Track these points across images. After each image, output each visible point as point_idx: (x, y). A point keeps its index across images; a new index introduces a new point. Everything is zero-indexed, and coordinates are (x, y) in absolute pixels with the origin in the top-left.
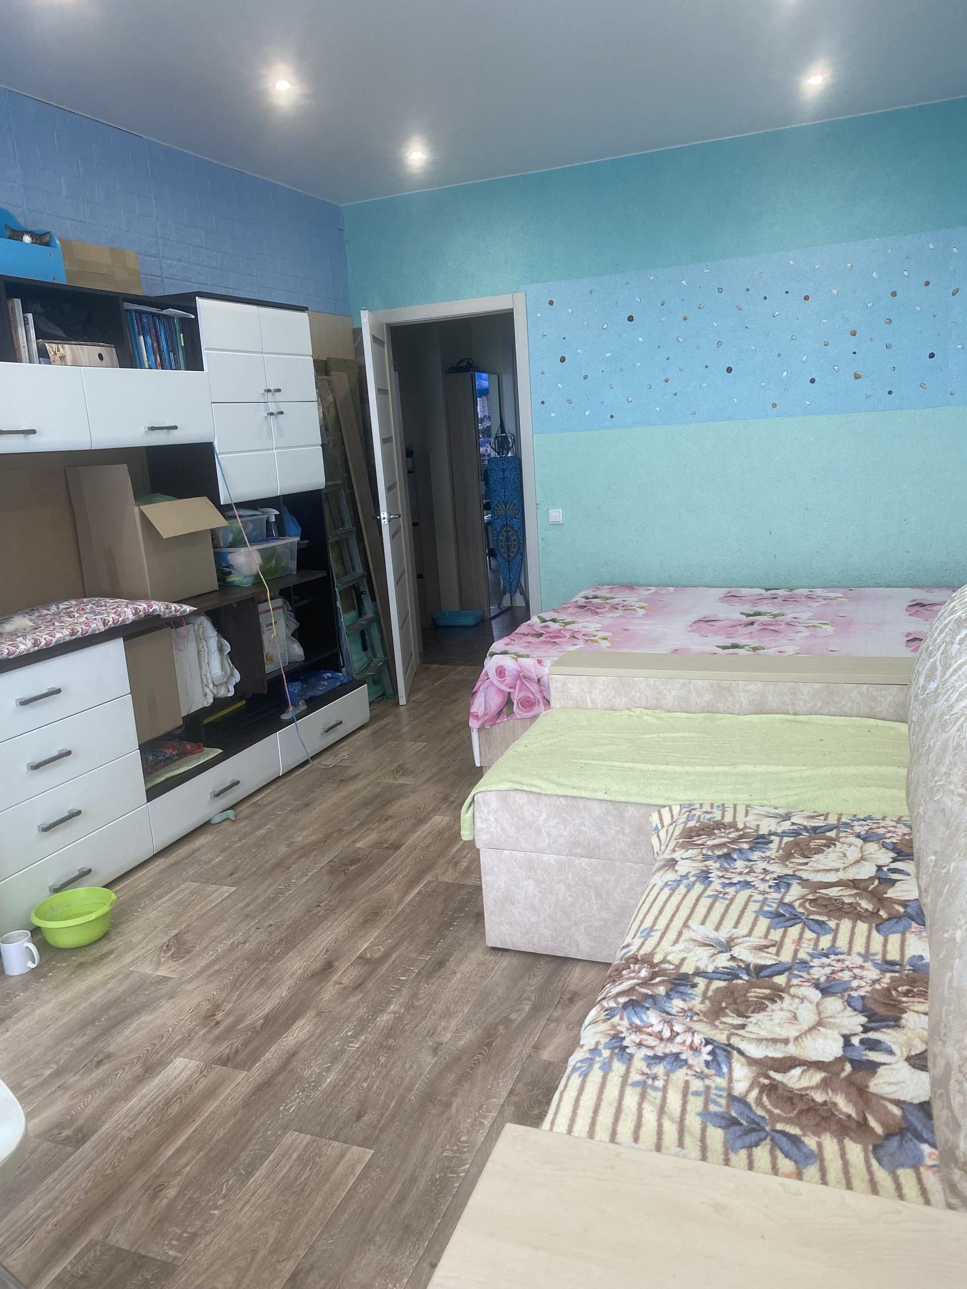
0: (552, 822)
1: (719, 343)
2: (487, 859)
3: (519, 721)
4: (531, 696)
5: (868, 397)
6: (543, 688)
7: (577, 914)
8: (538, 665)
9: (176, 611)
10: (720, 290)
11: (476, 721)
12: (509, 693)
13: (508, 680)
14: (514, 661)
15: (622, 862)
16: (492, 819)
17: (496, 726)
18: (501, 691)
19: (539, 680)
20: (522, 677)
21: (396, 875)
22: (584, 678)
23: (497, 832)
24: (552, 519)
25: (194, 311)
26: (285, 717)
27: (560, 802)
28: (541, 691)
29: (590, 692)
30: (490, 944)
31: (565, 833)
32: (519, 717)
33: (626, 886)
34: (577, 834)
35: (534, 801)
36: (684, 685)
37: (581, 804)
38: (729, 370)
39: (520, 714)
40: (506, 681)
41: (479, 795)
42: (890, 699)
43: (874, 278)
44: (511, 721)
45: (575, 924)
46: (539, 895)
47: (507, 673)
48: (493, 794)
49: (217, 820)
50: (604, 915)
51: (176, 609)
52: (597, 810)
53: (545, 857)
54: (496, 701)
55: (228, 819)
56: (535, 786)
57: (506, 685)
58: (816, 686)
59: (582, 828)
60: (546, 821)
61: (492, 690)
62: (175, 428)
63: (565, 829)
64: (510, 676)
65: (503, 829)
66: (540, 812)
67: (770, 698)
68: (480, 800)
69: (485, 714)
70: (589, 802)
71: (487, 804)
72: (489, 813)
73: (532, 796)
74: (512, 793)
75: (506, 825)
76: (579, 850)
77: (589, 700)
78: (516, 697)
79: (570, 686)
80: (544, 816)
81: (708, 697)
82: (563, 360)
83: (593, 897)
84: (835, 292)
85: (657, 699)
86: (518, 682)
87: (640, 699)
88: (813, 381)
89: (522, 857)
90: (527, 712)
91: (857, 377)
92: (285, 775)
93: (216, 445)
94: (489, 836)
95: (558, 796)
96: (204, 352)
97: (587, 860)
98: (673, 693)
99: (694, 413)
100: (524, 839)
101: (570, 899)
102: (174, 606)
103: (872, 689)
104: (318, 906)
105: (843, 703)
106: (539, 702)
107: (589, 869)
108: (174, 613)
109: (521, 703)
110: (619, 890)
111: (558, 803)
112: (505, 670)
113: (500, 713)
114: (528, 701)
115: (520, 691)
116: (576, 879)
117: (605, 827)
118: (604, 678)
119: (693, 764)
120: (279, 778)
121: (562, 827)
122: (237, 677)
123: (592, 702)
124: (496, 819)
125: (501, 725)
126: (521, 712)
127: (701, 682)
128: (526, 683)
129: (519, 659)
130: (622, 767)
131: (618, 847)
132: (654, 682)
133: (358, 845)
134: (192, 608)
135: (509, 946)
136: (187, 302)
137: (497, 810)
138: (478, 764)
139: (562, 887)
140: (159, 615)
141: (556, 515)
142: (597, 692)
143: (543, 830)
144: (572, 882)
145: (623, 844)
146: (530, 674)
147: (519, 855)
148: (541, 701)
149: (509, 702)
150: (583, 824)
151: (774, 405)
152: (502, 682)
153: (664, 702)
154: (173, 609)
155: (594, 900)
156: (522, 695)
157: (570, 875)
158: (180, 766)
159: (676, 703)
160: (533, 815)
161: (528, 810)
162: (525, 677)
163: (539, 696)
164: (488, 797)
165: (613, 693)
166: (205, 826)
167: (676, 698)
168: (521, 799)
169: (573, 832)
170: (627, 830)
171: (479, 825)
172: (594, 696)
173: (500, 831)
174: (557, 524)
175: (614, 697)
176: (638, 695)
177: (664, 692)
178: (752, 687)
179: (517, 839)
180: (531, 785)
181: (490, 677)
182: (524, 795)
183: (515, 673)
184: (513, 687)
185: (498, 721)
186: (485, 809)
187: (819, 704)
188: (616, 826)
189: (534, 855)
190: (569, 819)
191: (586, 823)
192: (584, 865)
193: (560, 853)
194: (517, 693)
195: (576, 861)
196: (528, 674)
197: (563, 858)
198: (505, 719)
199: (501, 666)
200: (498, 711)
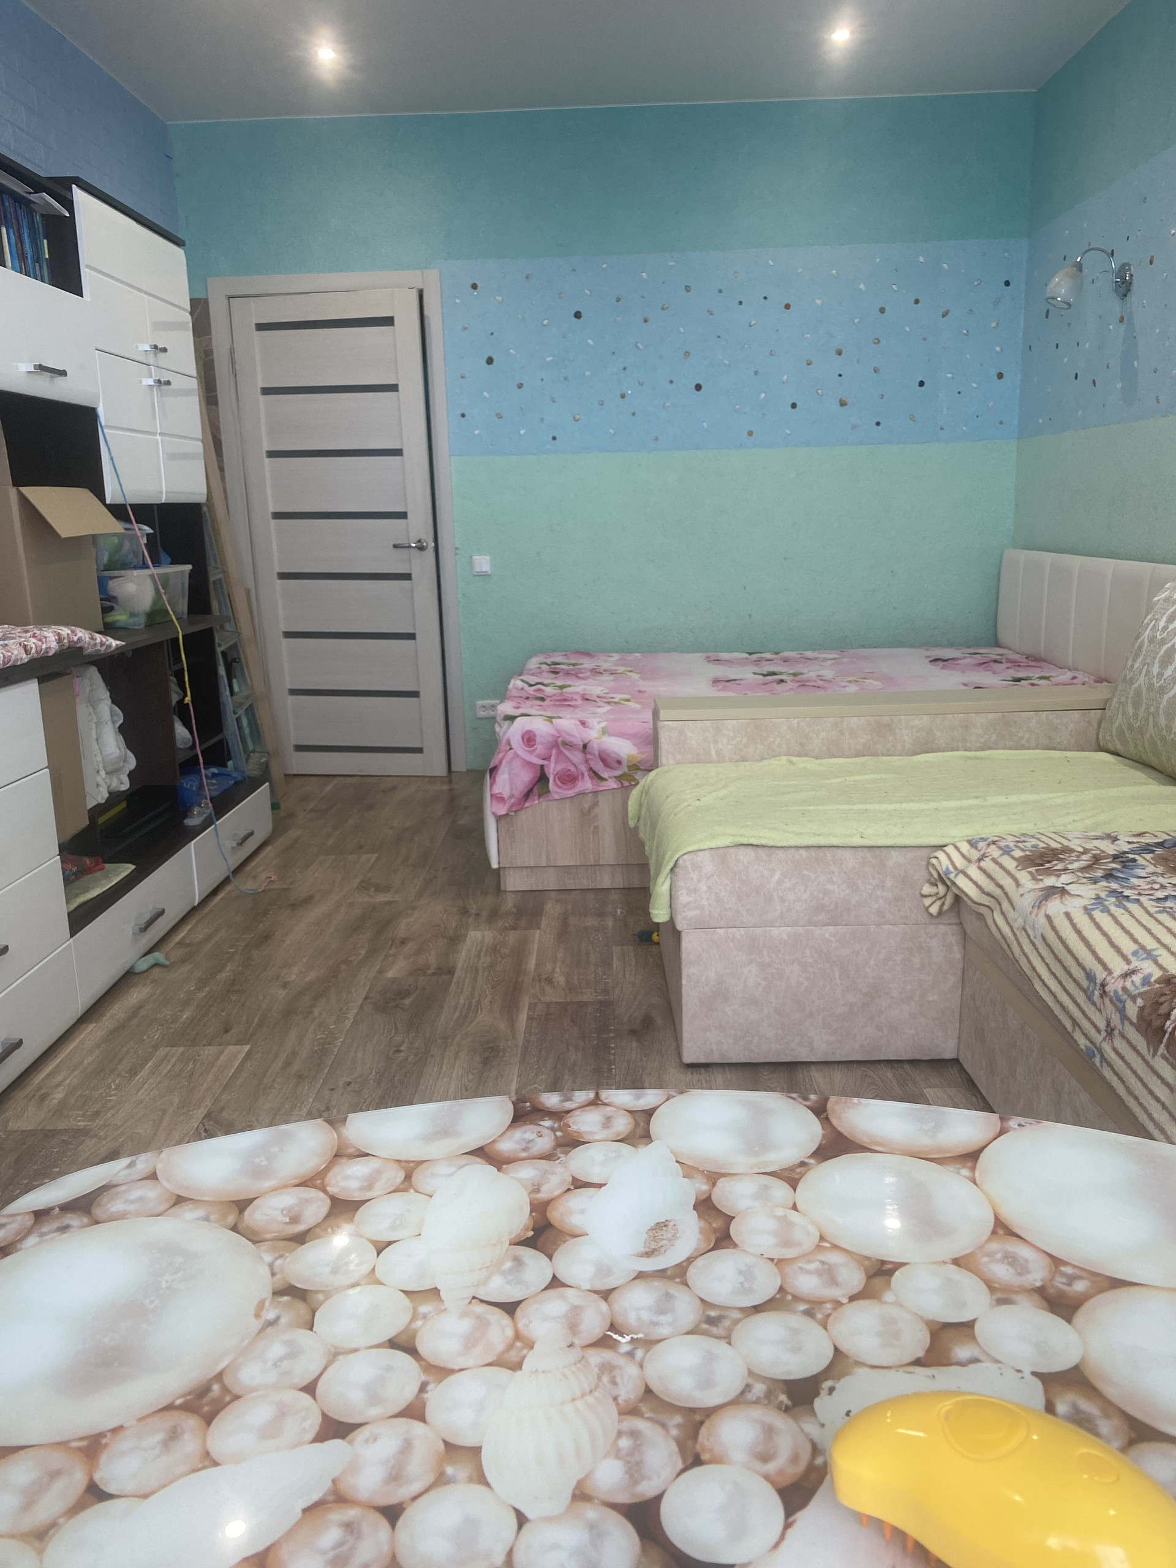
0: (788, 884)
1: (687, 354)
2: (690, 944)
3: (554, 802)
4: (572, 769)
6: (589, 756)
7: (813, 1002)
8: (581, 727)
9: (102, 644)
10: (688, 289)
11: (500, 806)
12: (542, 766)
13: (540, 749)
14: (548, 723)
15: (878, 925)
16: (704, 888)
17: (523, 812)
18: (529, 764)
19: (585, 746)
20: (560, 744)
21: (479, 1002)
22: (708, 723)
23: (710, 905)
24: (477, 569)
27: (800, 855)
28: (587, 761)
29: (716, 742)
30: (688, 1059)
31: (806, 896)
32: (556, 797)
33: (882, 957)
34: (821, 895)
35: (765, 858)
36: (835, 723)
37: (829, 854)
38: (698, 387)
39: (558, 793)
40: (537, 751)
41: (686, 857)
42: (1071, 726)
43: (861, 290)
44: (544, 804)
45: (811, 1015)
46: (764, 983)
47: (538, 739)
48: (707, 853)
49: (142, 965)
50: (851, 998)
51: (101, 641)
52: (850, 860)
53: (775, 931)
54: (525, 778)
55: (157, 965)
56: (764, 838)
57: (538, 756)
58: (991, 716)
59: (829, 887)
60: (779, 882)
61: (517, 764)
62: (63, 373)
63: (805, 891)
64: (542, 744)
65: (719, 900)
66: (773, 871)
68: (688, 863)
69: (512, 796)
70: (839, 851)
71: (698, 867)
72: (699, 881)
73: (760, 851)
74: (734, 849)
75: (723, 894)
76: (822, 917)
77: (713, 752)
78: (552, 770)
80: (777, 876)
81: (864, 737)
82: (490, 361)
83: (837, 977)
84: (818, 302)
86: (553, 752)
87: (778, 745)
88: (794, 406)
89: (742, 936)
90: (568, 789)
91: (843, 404)
92: (204, 902)
93: (101, 411)
94: (698, 912)
95: (797, 847)
96: (84, 271)
97: (832, 928)
99: (656, 439)
100: (748, 910)
101: (806, 983)
102: (99, 638)
103: (1052, 716)
104: (399, 1051)
105: (1020, 735)
106: (583, 775)
107: (832, 939)
108: (98, 647)
109: (560, 779)
110: (872, 963)
111: (797, 857)
112: (535, 735)
113: (527, 795)
114: (568, 776)
115: (557, 762)
116: (816, 955)
117: (859, 882)
118: (734, 722)
120: (194, 910)
121: (802, 888)
122: (132, 763)
124: (709, 888)
125: (530, 810)
126: (560, 791)
127: (855, 719)
128: (566, 753)
129: (553, 720)
131: (875, 906)
132: (798, 723)
134: (118, 642)
135: (716, 1059)
137: (713, 875)
138: (495, 865)
139: (796, 968)
140: (81, 648)
141: (483, 563)
142: (725, 740)
143: (775, 894)
144: (810, 960)
145: (881, 901)
146: (572, 739)
147: (739, 933)
148: (586, 774)
149: (542, 778)
150: (830, 881)
151: (750, 433)
152: (531, 752)
153: (809, 747)
154: (98, 641)
155: (838, 981)
156: (560, 767)
157: (808, 952)
159: (824, 748)
160: (763, 877)
161: (756, 871)
162: (565, 744)
163: (583, 768)
164: (699, 859)
165: (745, 740)
166: (127, 978)
167: (825, 741)
168: (746, 855)
169: (816, 893)
170: (889, 883)
171: (683, 898)
173: (714, 904)
174: (484, 576)
175: (745, 745)
176: (778, 741)
178: (917, 722)
179: (738, 911)
181: (513, 746)
182: (750, 852)
183: (551, 739)
184: (547, 758)
185: (527, 805)
186: (694, 876)
187: (994, 737)
188: (874, 878)
189: (759, 930)
190: (813, 876)
191: (835, 879)
192: (827, 936)
193: (794, 924)
194: (552, 765)
195: (817, 931)
196: (569, 739)
197: (800, 930)
198: (536, 802)
199: (529, 732)
200: (526, 791)
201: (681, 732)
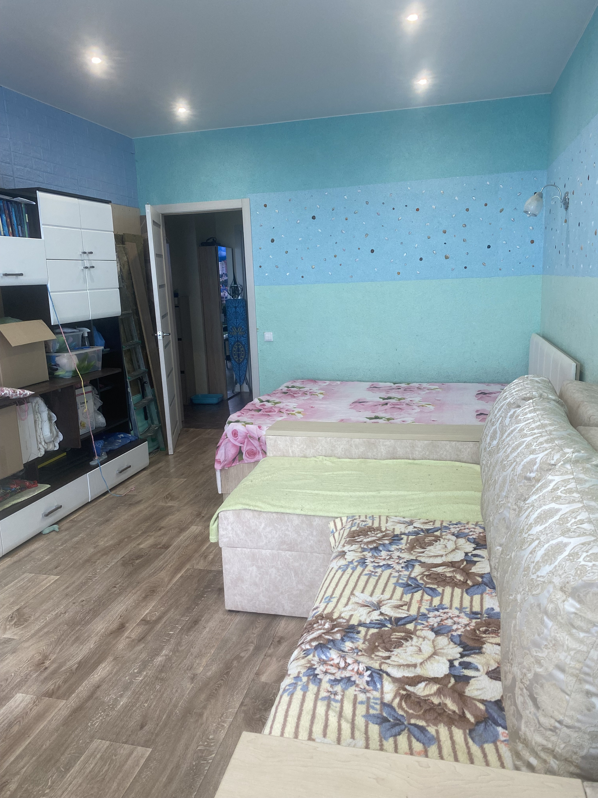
0: (268, 529)
1: (367, 235)
2: (226, 554)
3: (246, 464)
4: (254, 449)
5: (453, 270)
6: (261, 444)
7: (283, 587)
8: (258, 429)
9: (20, 394)
10: (367, 203)
12: (240, 447)
13: (240, 438)
14: (243, 426)
15: (312, 553)
16: (230, 528)
17: (232, 468)
18: (234, 445)
19: (259, 439)
20: (248, 437)
21: (167, 565)
22: (288, 438)
23: (233, 536)
24: (267, 339)
25: (35, 200)
26: (93, 463)
27: (273, 516)
28: (260, 446)
29: (291, 446)
30: (228, 608)
31: (276, 536)
32: (246, 462)
33: (314, 568)
34: (283, 536)
35: (257, 516)
36: (348, 441)
37: (286, 517)
38: (372, 251)
39: (247, 460)
40: (238, 440)
41: (222, 513)
43: (456, 200)
44: (242, 465)
45: (282, 593)
46: (259, 576)
47: (239, 434)
48: (231, 512)
49: (47, 531)
50: (300, 587)
51: (20, 393)
52: (296, 521)
53: (263, 552)
54: (232, 452)
55: (54, 531)
56: (258, 506)
57: (238, 442)
59: (287, 532)
60: (264, 528)
61: (230, 445)
62: (22, 275)
63: (276, 533)
64: (241, 436)
65: (237, 535)
66: (261, 523)
67: (399, 449)
68: (222, 516)
69: (225, 460)
70: (291, 516)
71: (226, 518)
72: (228, 525)
73: (255, 513)
74: (243, 511)
75: (239, 532)
76: (285, 547)
77: (290, 451)
78: (245, 449)
79: (279, 442)
80: (263, 525)
81: (362, 449)
82: (273, 241)
83: (293, 576)
84: (434, 207)
85: (332, 450)
86: (246, 440)
87: (321, 450)
88: (421, 259)
89: (248, 552)
90: (251, 459)
91: (447, 258)
92: (92, 501)
93: (49, 286)
94: (228, 539)
95: (272, 513)
96: (42, 227)
97: (289, 552)
98: (342, 447)
99: (352, 277)
100: (250, 540)
101: (279, 578)
102: (18, 391)
104: (115, 587)
105: (441, 452)
106: (259, 452)
107: (290, 558)
108: (19, 396)
109: (248, 453)
110: (309, 571)
111: (272, 517)
112: (237, 432)
113: (234, 460)
114: (252, 452)
115: (247, 445)
116: (283, 565)
117: (301, 531)
118: (300, 438)
119: (354, 491)
120: (88, 503)
122: (61, 437)
123: (292, 452)
124: (233, 529)
125: (235, 467)
126: (248, 459)
127: (358, 440)
128: (251, 440)
129: (247, 425)
130: (312, 493)
131: (309, 543)
132: (330, 440)
133: (141, 546)
134: (31, 392)
135: (240, 609)
136: (31, 194)
137: (233, 523)
138: (220, 492)
139: (274, 570)
141: (269, 336)
142: (296, 446)
143: (262, 534)
144: (280, 567)
145: (312, 542)
146: (254, 435)
147: (247, 551)
148: (261, 452)
149: (240, 453)
150: (287, 530)
151: (399, 273)
152: (236, 440)
153: (336, 452)
154: (18, 393)
155: (294, 578)
156: (248, 448)
157: (279, 563)
158: (22, 496)
159: (343, 453)
160: (256, 525)
161: (253, 522)
162: (250, 437)
163: (259, 449)
164: (227, 514)
165: (305, 447)
166: (39, 535)
167: (343, 450)
168: (248, 515)
169: (281, 535)
170: (315, 533)
171: (221, 532)
172: (294, 449)
173: (235, 536)
174: (269, 342)
175: (306, 449)
176: (321, 448)
177: (336, 446)
179: (246, 541)
180: (255, 506)
181: (228, 436)
182: (251, 513)
183: (244, 434)
184: (243, 443)
185: (233, 465)
186: (226, 522)
188: (308, 530)
189: (256, 550)
190: (279, 527)
191: (289, 529)
192: (288, 556)
193: (272, 549)
194: (245, 447)
195: (283, 553)
196: (252, 435)
197: (275, 552)
198: (238, 464)
199: (235, 430)
200: (233, 458)
201: (275, 441)
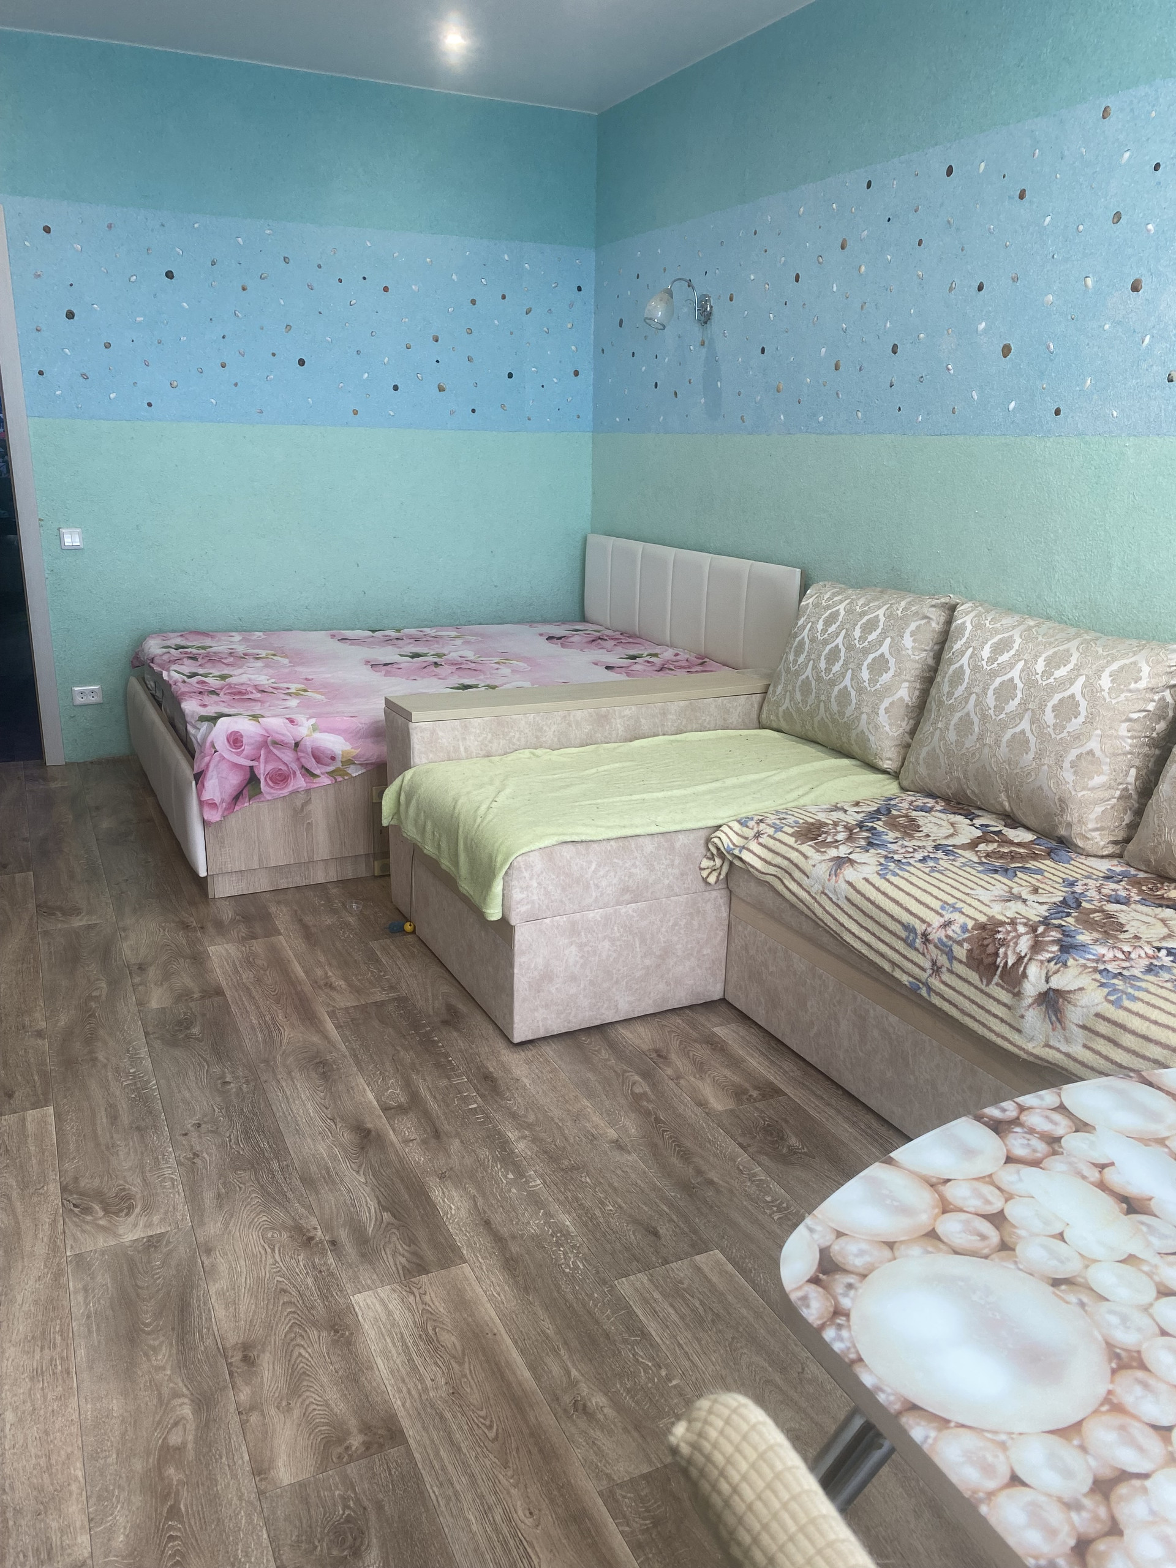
0: (601, 872)
1: (288, 327)
2: (522, 936)
3: (267, 803)
4: (284, 768)
5: (452, 413)
6: (300, 754)
7: (619, 970)
8: (290, 725)
10: (286, 260)
11: (214, 812)
12: (251, 767)
13: (247, 749)
14: (253, 722)
15: (668, 897)
16: (535, 884)
17: (234, 816)
18: (236, 766)
19: (297, 744)
20: (269, 744)
21: (273, 1019)
22: (457, 723)
23: (539, 899)
24: (66, 542)
27: (611, 846)
28: (299, 759)
29: (464, 739)
30: (516, 1040)
31: (615, 881)
32: (269, 797)
33: (670, 924)
34: (627, 879)
35: (584, 852)
36: (565, 717)
37: (633, 842)
38: (302, 362)
39: (271, 794)
40: (245, 752)
41: (519, 859)
42: (739, 709)
43: (453, 280)
44: (254, 805)
45: (617, 982)
46: (582, 961)
47: (245, 741)
48: (536, 853)
50: (647, 962)
52: (649, 846)
53: (591, 914)
54: (234, 780)
56: (578, 834)
57: (247, 758)
58: (682, 704)
59: (633, 870)
60: (595, 872)
61: (224, 766)
63: (615, 876)
64: (250, 744)
65: (547, 893)
66: (590, 862)
67: (643, 721)
68: (522, 864)
69: (223, 801)
70: (640, 839)
71: (529, 867)
72: (531, 879)
73: (579, 846)
74: (558, 847)
75: (550, 887)
76: (627, 897)
78: (263, 770)
79: (440, 734)
80: (593, 866)
81: (587, 728)
82: (70, 315)
83: (638, 946)
84: (415, 288)
85: (537, 737)
86: (262, 752)
87: (519, 740)
88: (396, 388)
89: (564, 922)
90: (281, 789)
91: (441, 389)
94: (529, 906)
95: (608, 840)
97: (634, 905)
98: (554, 728)
99: (261, 412)
100: (569, 899)
105: (703, 718)
106: (294, 773)
107: (635, 914)
109: (270, 779)
110: (663, 930)
111: (609, 848)
112: (242, 736)
113: (237, 798)
114: (280, 775)
115: (266, 762)
116: (622, 930)
117: (655, 863)
118: (479, 720)
121: (612, 874)
124: (539, 884)
125: (239, 814)
126: (272, 791)
127: (579, 712)
128: (277, 752)
129: (260, 720)
131: (667, 882)
132: (534, 718)
137: (541, 873)
138: (203, 874)
139: (607, 944)
141: (72, 536)
143: (591, 882)
144: (618, 935)
145: (671, 877)
146: (283, 738)
147: (562, 920)
148: (298, 773)
149: (252, 780)
150: (634, 866)
151: (355, 412)
152: (238, 754)
153: (544, 739)
155: (638, 949)
156: (270, 767)
157: (616, 928)
159: (556, 740)
160: (582, 868)
162: (275, 743)
163: (294, 766)
164: (531, 859)
165: (489, 736)
167: (556, 733)
168: (568, 852)
169: (623, 877)
170: (677, 862)
171: (517, 895)
172: (468, 743)
173: (543, 898)
174: (74, 549)
175: (490, 742)
176: (517, 735)
177: (544, 727)
178: (627, 712)
179: (561, 901)
180: (573, 834)
181: (219, 748)
182: (571, 847)
183: (260, 739)
184: (256, 759)
185: (237, 808)
186: (526, 874)
188: (666, 860)
189: (579, 915)
190: (621, 863)
191: (637, 863)
192: (630, 912)
193: (606, 906)
194: (262, 766)
195: (623, 909)
196: (279, 737)
197: (610, 910)
198: (247, 804)
199: (235, 733)
200: (235, 794)
201: (433, 732)
